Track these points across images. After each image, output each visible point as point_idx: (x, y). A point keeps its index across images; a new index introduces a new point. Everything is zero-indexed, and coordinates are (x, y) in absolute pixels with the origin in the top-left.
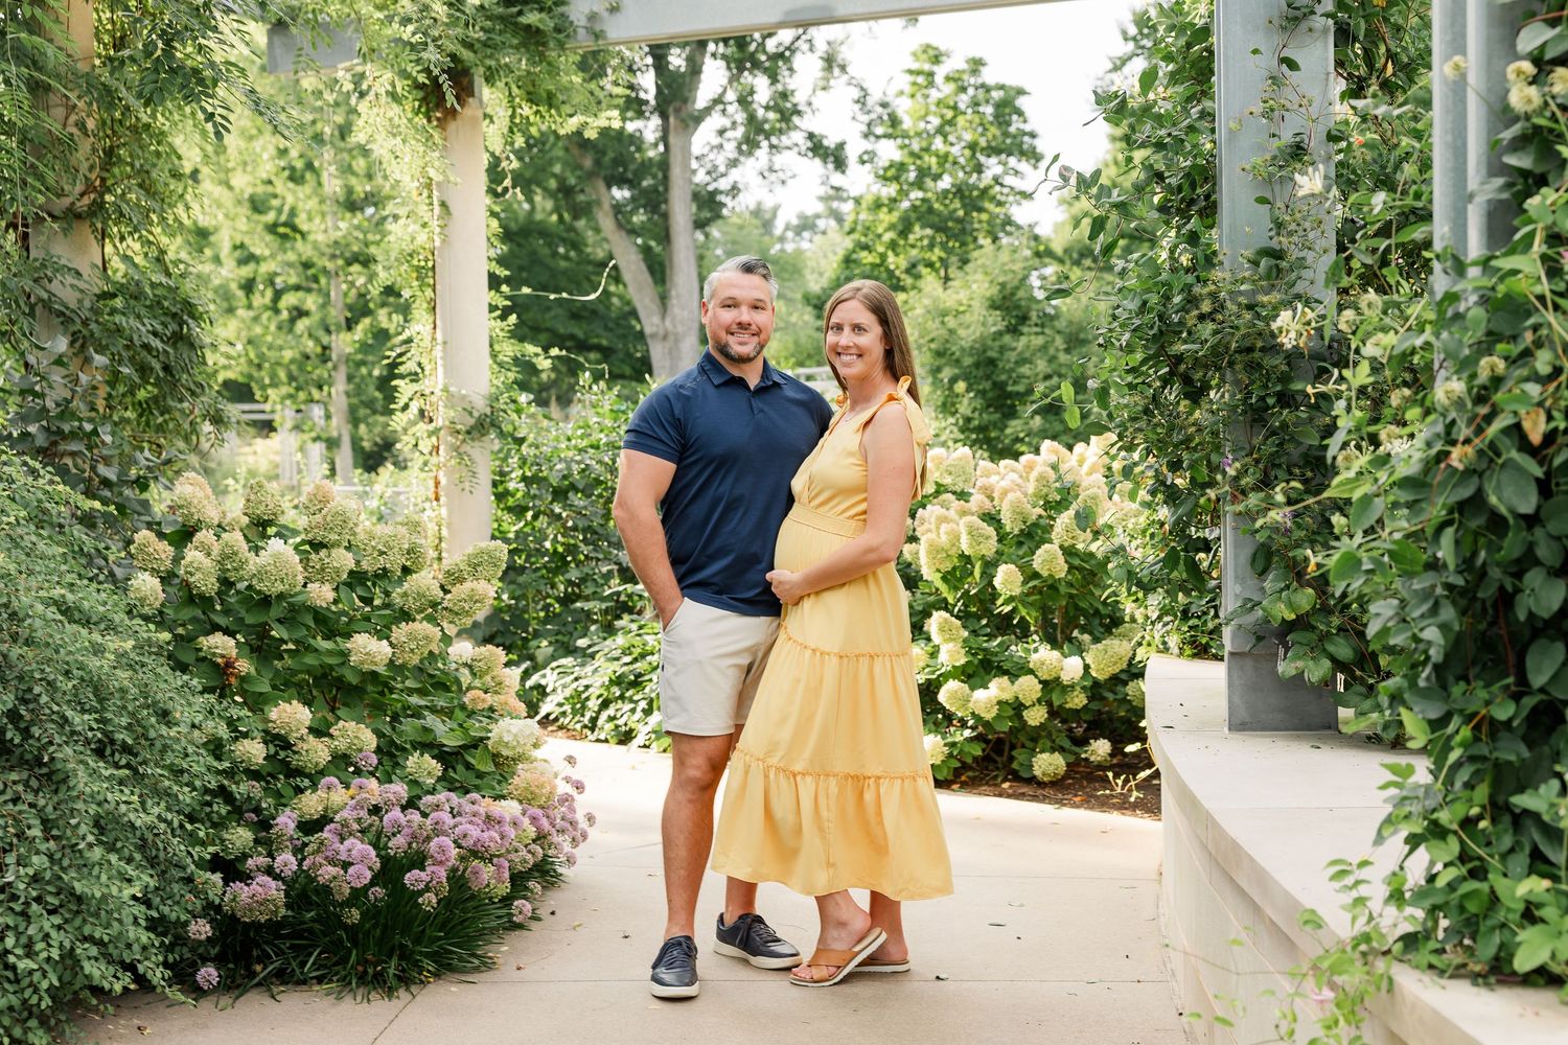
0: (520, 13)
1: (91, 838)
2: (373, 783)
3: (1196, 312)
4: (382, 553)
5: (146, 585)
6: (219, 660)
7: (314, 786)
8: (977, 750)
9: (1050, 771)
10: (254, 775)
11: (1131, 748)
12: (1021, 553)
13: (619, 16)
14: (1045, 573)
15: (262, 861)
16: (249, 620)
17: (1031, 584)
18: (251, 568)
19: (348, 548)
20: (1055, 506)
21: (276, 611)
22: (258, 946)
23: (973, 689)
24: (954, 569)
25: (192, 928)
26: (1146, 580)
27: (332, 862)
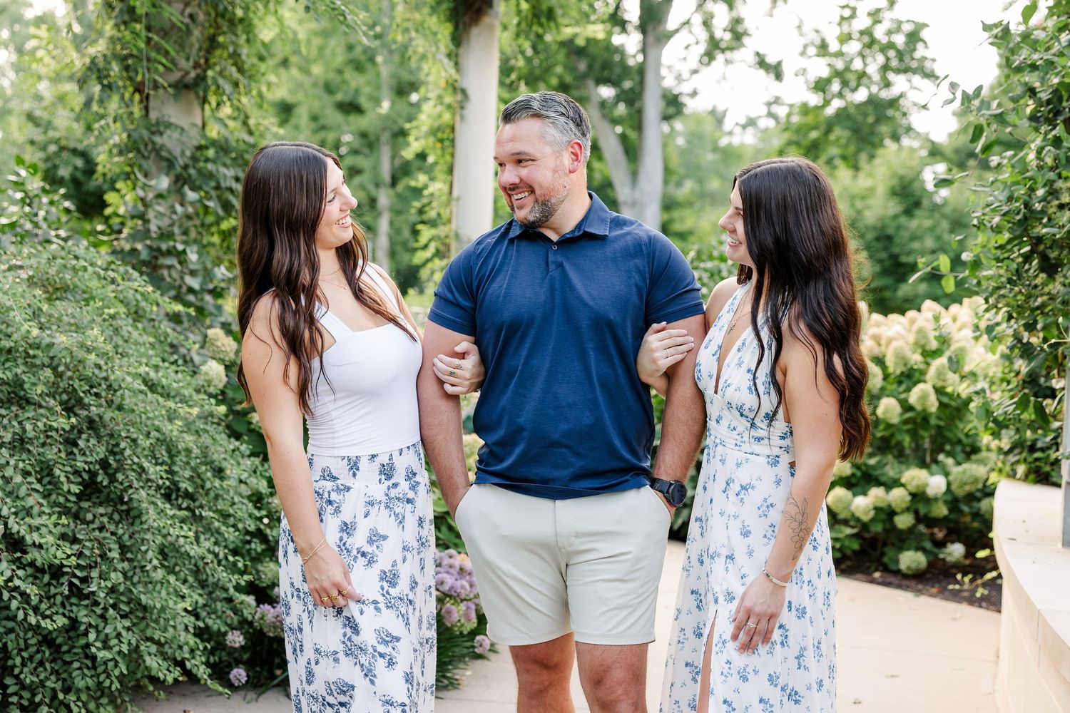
1: (155, 562)
3: (1056, 202)
5: (215, 371)
8: (856, 546)
9: (914, 566)
11: (982, 554)
12: (900, 389)
14: (919, 408)
17: (907, 415)
20: (929, 354)
22: (279, 655)
23: (855, 495)
25: (230, 637)
26: (1001, 419)
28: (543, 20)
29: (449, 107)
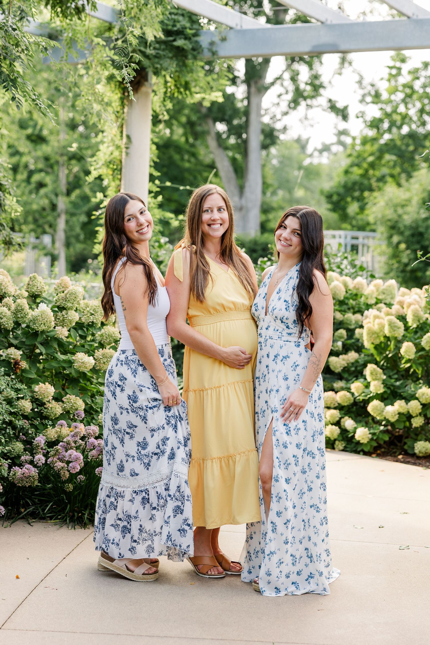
0: (175, 40)
2: (81, 426)
4: (92, 314)
6: (12, 361)
7: (53, 426)
8: (386, 438)
9: (423, 450)
10: (25, 417)
12: (416, 337)
13: (226, 44)
14: (428, 348)
15: (28, 457)
16: (28, 343)
17: (420, 353)
18: (29, 316)
19: (76, 311)
21: (40, 339)
22: (24, 499)
23: (386, 405)
24: (381, 343)
27: (61, 460)
28: (182, 90)
29: (118, 147)
